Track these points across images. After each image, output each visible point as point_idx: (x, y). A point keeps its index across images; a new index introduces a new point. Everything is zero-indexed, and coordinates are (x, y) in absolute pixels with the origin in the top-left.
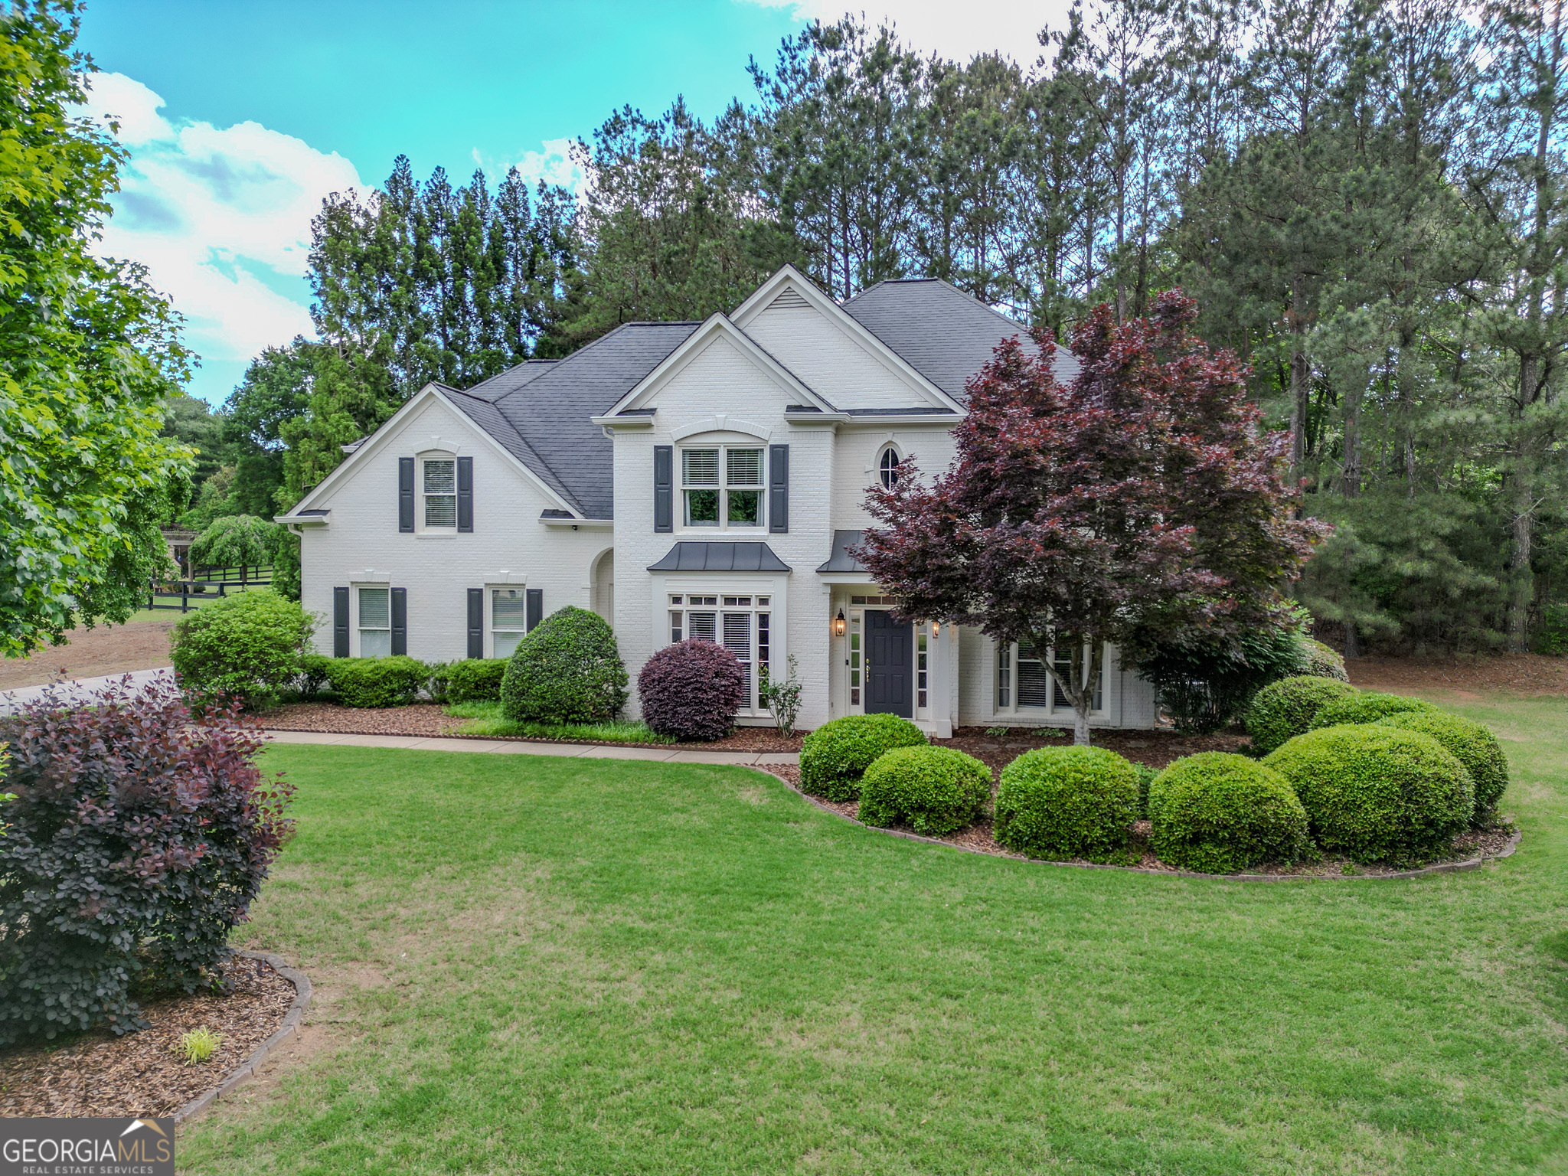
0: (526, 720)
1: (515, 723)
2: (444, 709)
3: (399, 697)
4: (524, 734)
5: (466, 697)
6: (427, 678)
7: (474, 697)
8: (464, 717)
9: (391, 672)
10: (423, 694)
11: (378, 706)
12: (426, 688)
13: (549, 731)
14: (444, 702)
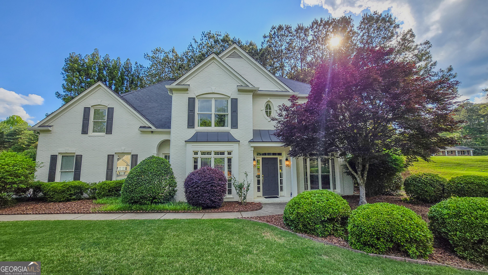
0: (133, 203)
1: (127, 205)
2: (94, 201)
3: (74, 197)
4: (131, 210)
5: (104, 196)
6: (88, 189)
7: (108, 195)
8: (103, 204)
9: (72, 187)
10: (85, 195)
11: (63, 201)
12: (86, 193)
13: (144, 207)
14: (94, 198)
